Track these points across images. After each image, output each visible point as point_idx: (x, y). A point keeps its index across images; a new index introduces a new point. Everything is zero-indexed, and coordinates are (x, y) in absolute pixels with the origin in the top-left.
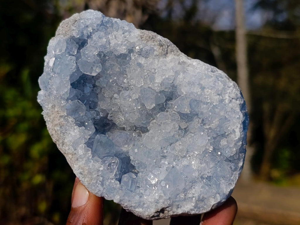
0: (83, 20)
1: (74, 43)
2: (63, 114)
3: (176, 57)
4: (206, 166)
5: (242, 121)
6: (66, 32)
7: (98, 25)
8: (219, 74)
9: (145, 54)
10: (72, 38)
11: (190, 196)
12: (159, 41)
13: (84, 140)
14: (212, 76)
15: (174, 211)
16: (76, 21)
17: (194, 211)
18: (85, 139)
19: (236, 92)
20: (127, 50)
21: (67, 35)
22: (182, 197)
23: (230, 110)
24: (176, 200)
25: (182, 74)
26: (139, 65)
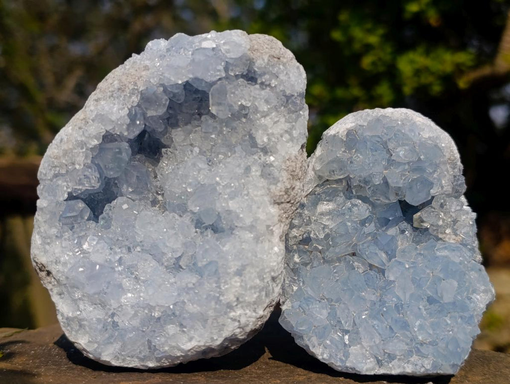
0: (283, 68)
1: (246, 67)
2: (139, 86)
3: (276, 219)
4: (131, 315)
5: (211, 345)
6: (257, 50)
7: (284, 91)
8: (273, 289)
9: (266, 172)
10: (251, 62)
11: (82, 307)
12: (292, 186)
13: (111, 128)
14: (266, 281)
15: (53, 290)
16: (279, 59)
17: (62, 319)
18: (114, 128)
19: (251, 323)
20: (263, 145)
21: (253, 53)
22: (76, 296)
23: (221, 324)
24: (69, 288)
25: (252, 235)
26: (248, 169)
